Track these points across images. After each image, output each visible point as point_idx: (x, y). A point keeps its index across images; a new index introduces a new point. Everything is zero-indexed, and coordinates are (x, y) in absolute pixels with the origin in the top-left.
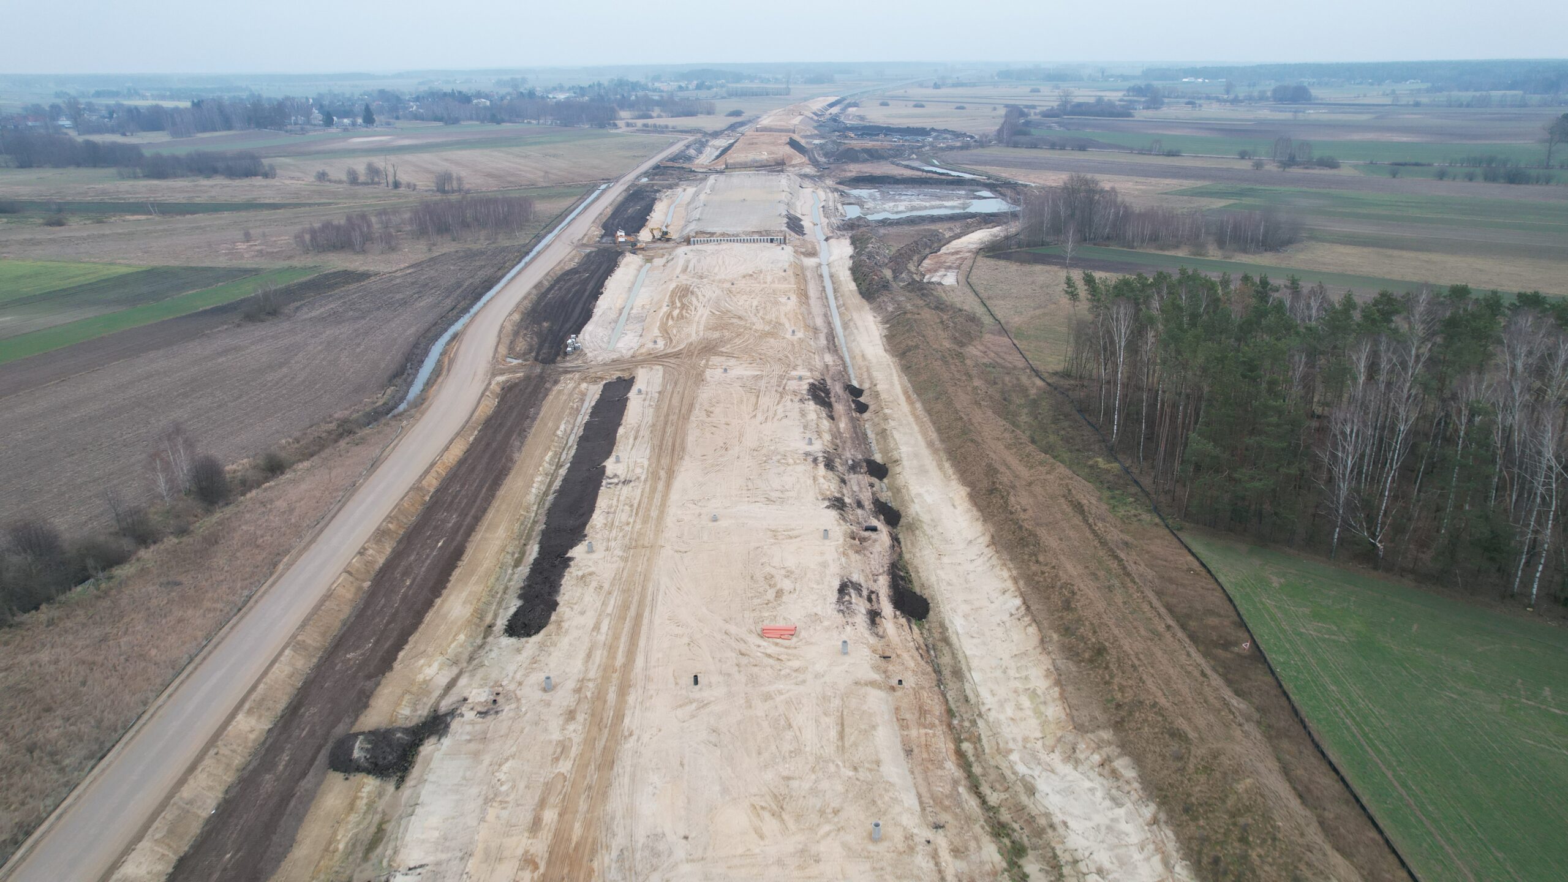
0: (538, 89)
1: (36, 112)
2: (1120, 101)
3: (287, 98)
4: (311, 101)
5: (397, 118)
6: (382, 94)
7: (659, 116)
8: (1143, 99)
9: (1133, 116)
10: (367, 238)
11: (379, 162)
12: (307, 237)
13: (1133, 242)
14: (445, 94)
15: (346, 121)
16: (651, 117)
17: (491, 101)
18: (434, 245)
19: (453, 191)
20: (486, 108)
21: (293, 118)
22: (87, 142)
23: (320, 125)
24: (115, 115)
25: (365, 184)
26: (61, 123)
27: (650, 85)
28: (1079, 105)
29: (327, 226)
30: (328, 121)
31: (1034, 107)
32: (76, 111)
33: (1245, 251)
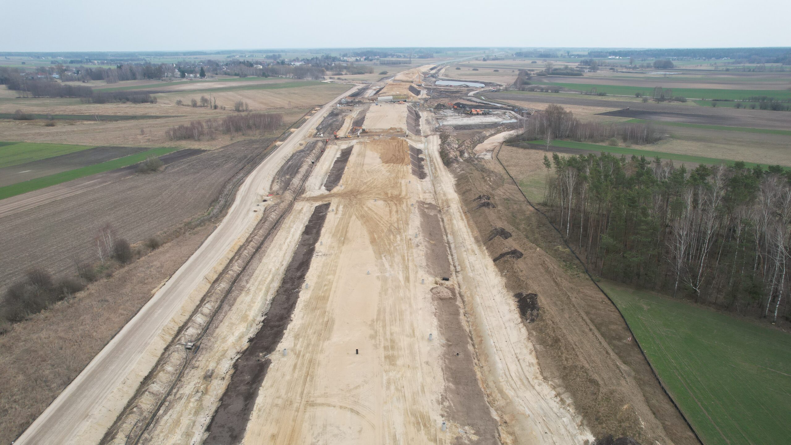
0: (286, 60)
1: (42, 70)
2: (577, 67)
3: (163, 64)
4: (175, 65)
5: (217, 74)
6: (210, 62)
7: (346, 74)
8: (588, 67)
9: (583, 76)
10: (201, 133)
11: (207, 96)
12: (172, 133)
13: (581, 139)
14: (240, 63)
15: (191, 75)
16: (342, 75)
17: (263, 66)
18: (234, 137)
19: (243, 111)
20: (260, 69)
21: (166, 74)
22: (66, 85)
23: (179, 78)
24: (80, 72)
25: (201, 106)
26: (54, 76)
27: (342, 58)
28: (556, 69)
29: (181, 127)
30: (183, 76)
31: (533, 70)
32: (62, 71)
33: (637, 143)
